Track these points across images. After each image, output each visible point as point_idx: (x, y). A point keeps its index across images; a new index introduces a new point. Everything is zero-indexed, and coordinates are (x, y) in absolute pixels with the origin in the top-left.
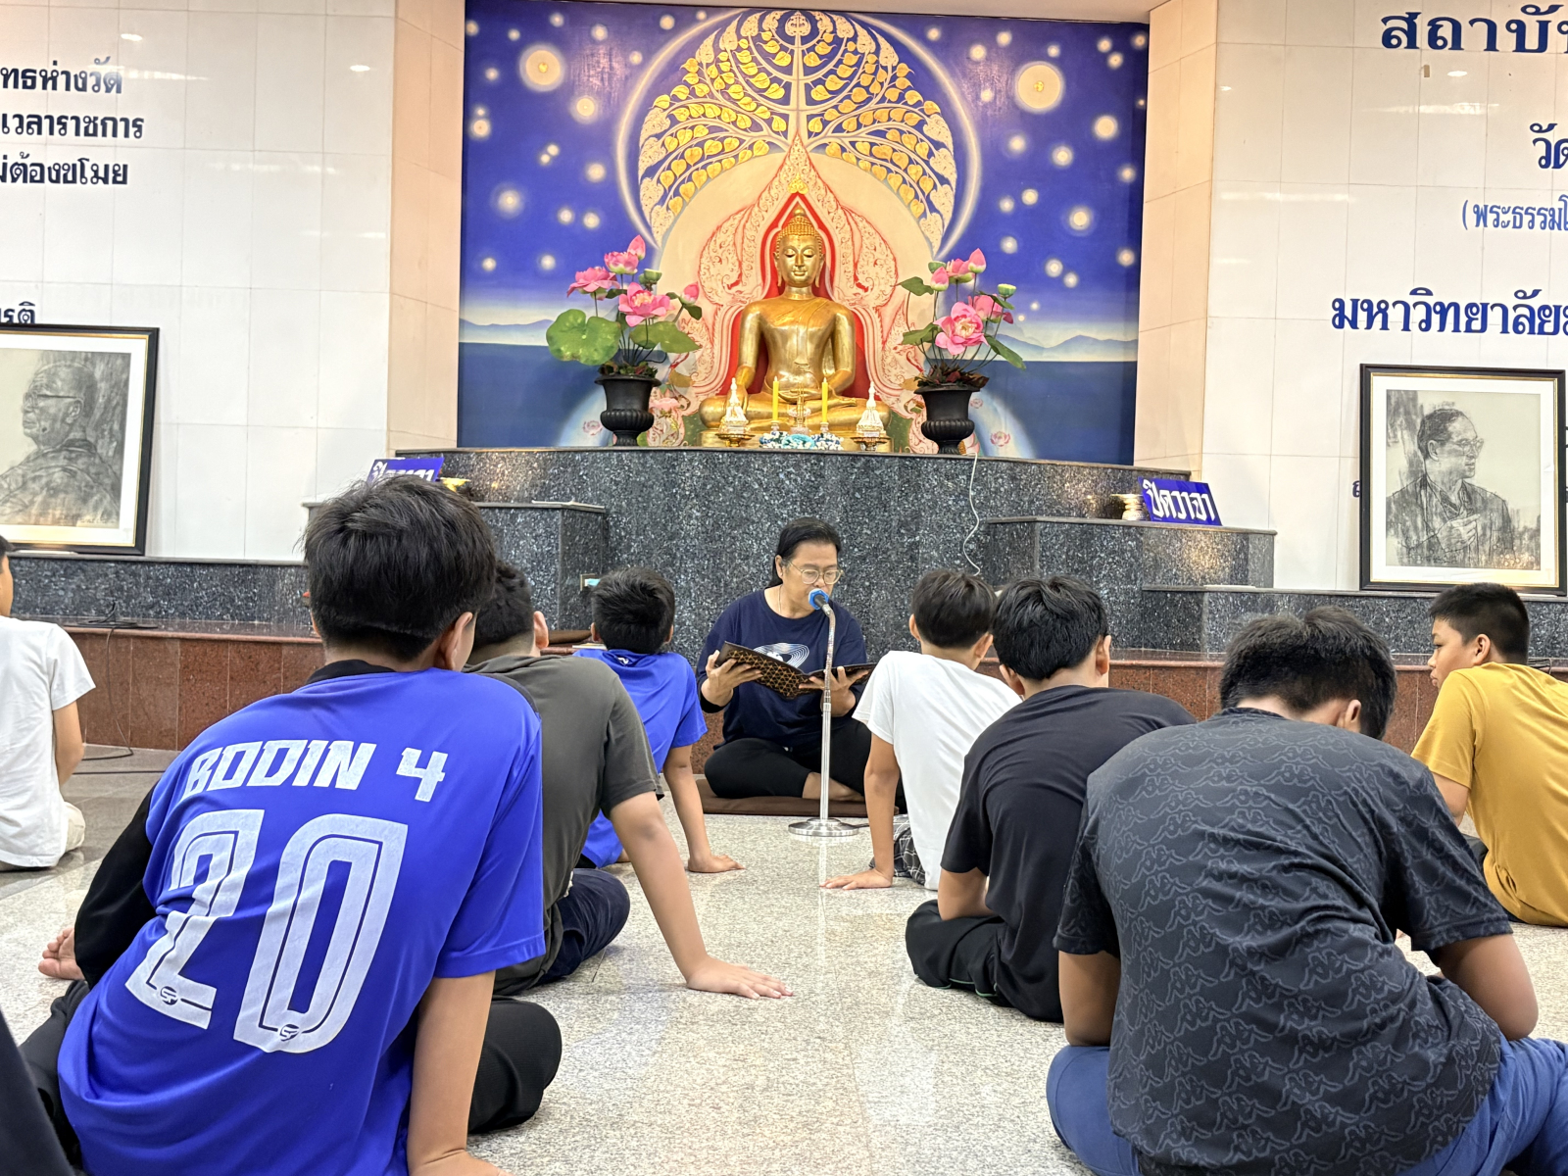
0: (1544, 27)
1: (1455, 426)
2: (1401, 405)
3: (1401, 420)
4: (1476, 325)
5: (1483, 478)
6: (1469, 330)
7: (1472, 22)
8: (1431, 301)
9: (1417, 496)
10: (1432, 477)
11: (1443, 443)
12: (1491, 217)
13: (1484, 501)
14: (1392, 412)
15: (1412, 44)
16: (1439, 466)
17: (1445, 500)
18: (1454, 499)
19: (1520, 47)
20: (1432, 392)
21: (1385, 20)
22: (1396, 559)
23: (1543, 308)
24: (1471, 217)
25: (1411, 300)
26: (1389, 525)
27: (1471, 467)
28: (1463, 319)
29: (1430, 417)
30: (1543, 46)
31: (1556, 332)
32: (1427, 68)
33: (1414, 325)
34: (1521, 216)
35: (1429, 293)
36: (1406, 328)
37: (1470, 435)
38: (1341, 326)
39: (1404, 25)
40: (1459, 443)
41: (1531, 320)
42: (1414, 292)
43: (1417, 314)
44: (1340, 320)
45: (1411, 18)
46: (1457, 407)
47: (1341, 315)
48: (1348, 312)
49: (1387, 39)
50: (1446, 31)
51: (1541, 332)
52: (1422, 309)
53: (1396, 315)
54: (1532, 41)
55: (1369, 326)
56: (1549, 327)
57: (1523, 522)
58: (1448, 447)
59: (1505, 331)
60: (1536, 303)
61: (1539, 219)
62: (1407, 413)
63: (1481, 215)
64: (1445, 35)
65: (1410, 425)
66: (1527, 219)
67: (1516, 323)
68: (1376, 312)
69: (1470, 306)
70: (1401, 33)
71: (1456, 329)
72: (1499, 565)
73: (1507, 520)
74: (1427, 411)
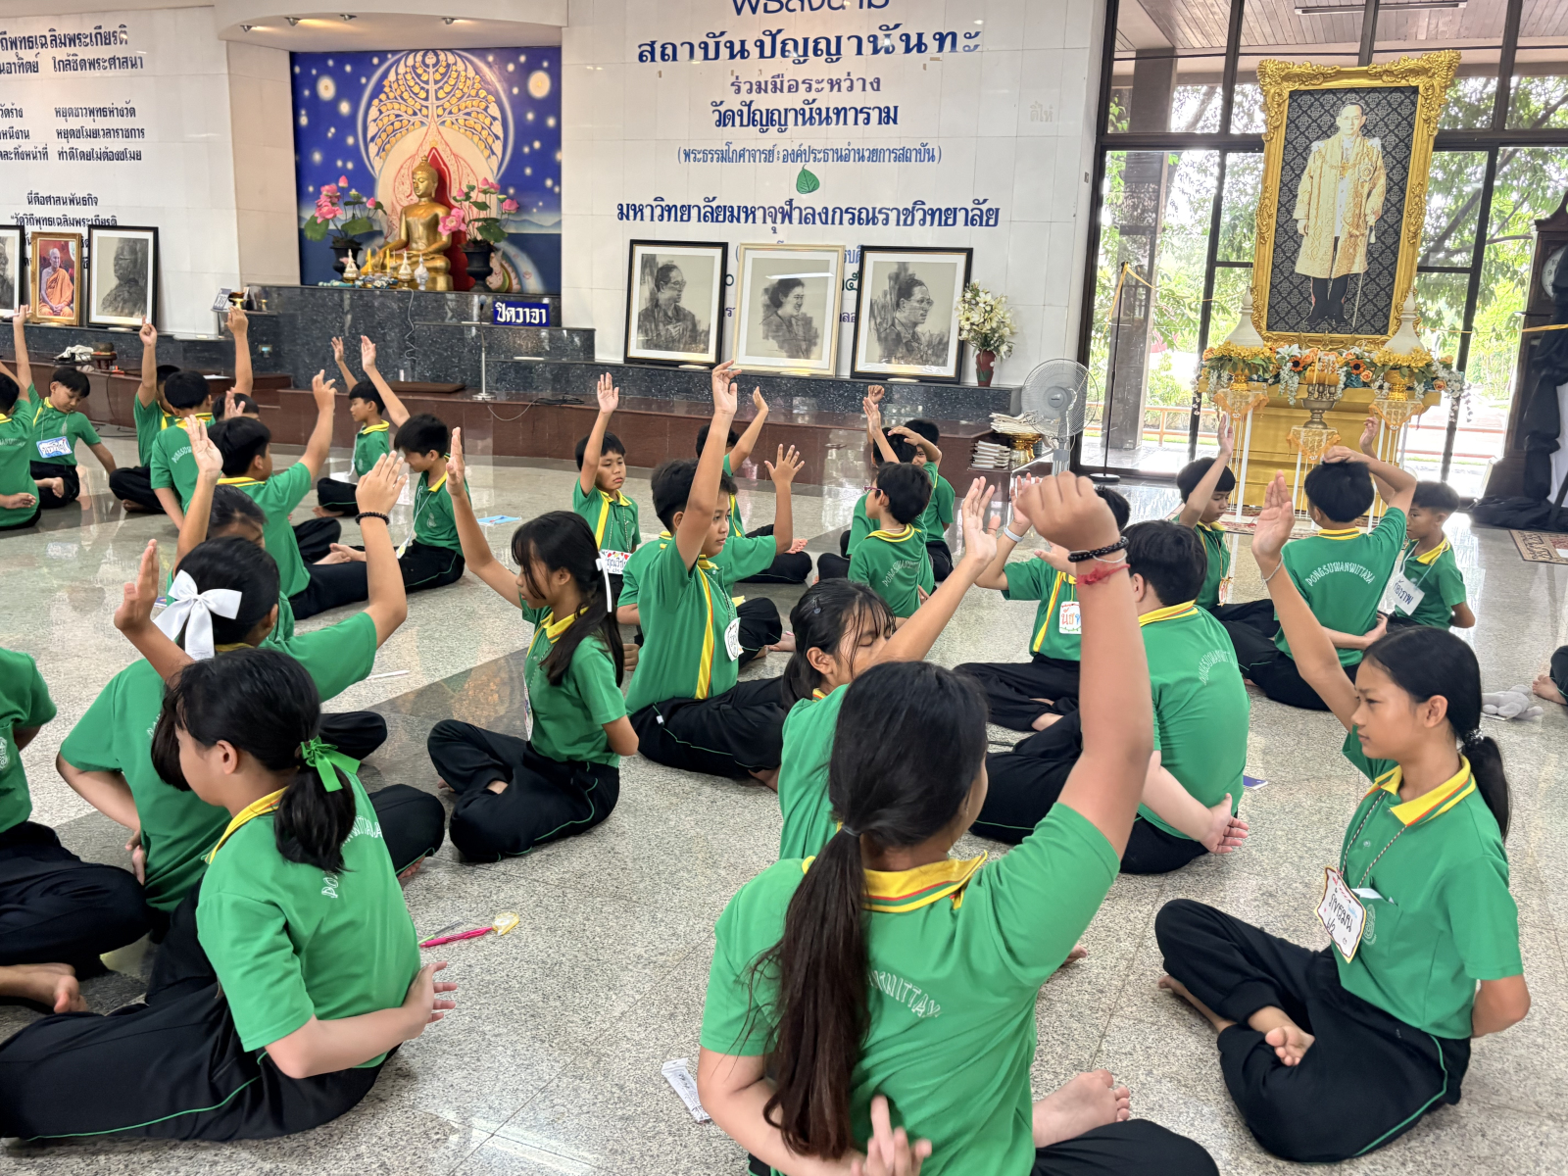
0: (717, 44)
1: (673, 274)
2: (648, 261)
3: (647, 270)
4: (685, 217)
5: (686, 303)
6: (682, 220)
7: (682, 44)
8: (663, 204)
9: (653, 312)
10: (661, 302)
11: (666, 283)
12: (692, 156)
13: (685, 315)
14: (644, 266)
15: (653, 60)
16: (665, 295)
17: (666, 314)
18: (670, 314)
19: (706, 57)
20: (663, 254)
21: (640, 46)
22: (640, 344)
23: (718, 207)
24: (683, 156)
25: (654, 204)
26: (639, 327)
27: (679, 296)
28: (679, 214)
29: (662, 269)
30: (717, 56)
31: (724, 221)
32: (660, 73)
33: (656, 218)
34: (707, 155)
35: (662, 200)
36: (652, 219)
37: (679, 279)
38: (622, 219)
39: (649, 48)
40: (674, 283)
41: (712, 214)
42: (655, 200)
43: (658, 211)
44: (622, 215)
45: (652, 44)
46: (675, 263)
47: (622, 213)
48: (625, 211)
49: (641, 57)
50: (669, 51)
51: (717, 221)
52: (659, 208)
53: (647, 212)
54: (711, 54)
55: (635, 218)
56: (721, 218)
57: (702, 327)
58: (669, 285)
59: (699, 220)
60: (714, 204)
61: (716, 156)
62: (651, 267)
63: (687, 155)
64: (669, 53)
65: (652, 273)
66: (710, 156)
67: (705, 216)
68: (638, 210)
69: (683, 206)
70: (647, 53)
71: (676, 220)
72: (689, 350)
73: (694, 325)
74: (660, 265)
